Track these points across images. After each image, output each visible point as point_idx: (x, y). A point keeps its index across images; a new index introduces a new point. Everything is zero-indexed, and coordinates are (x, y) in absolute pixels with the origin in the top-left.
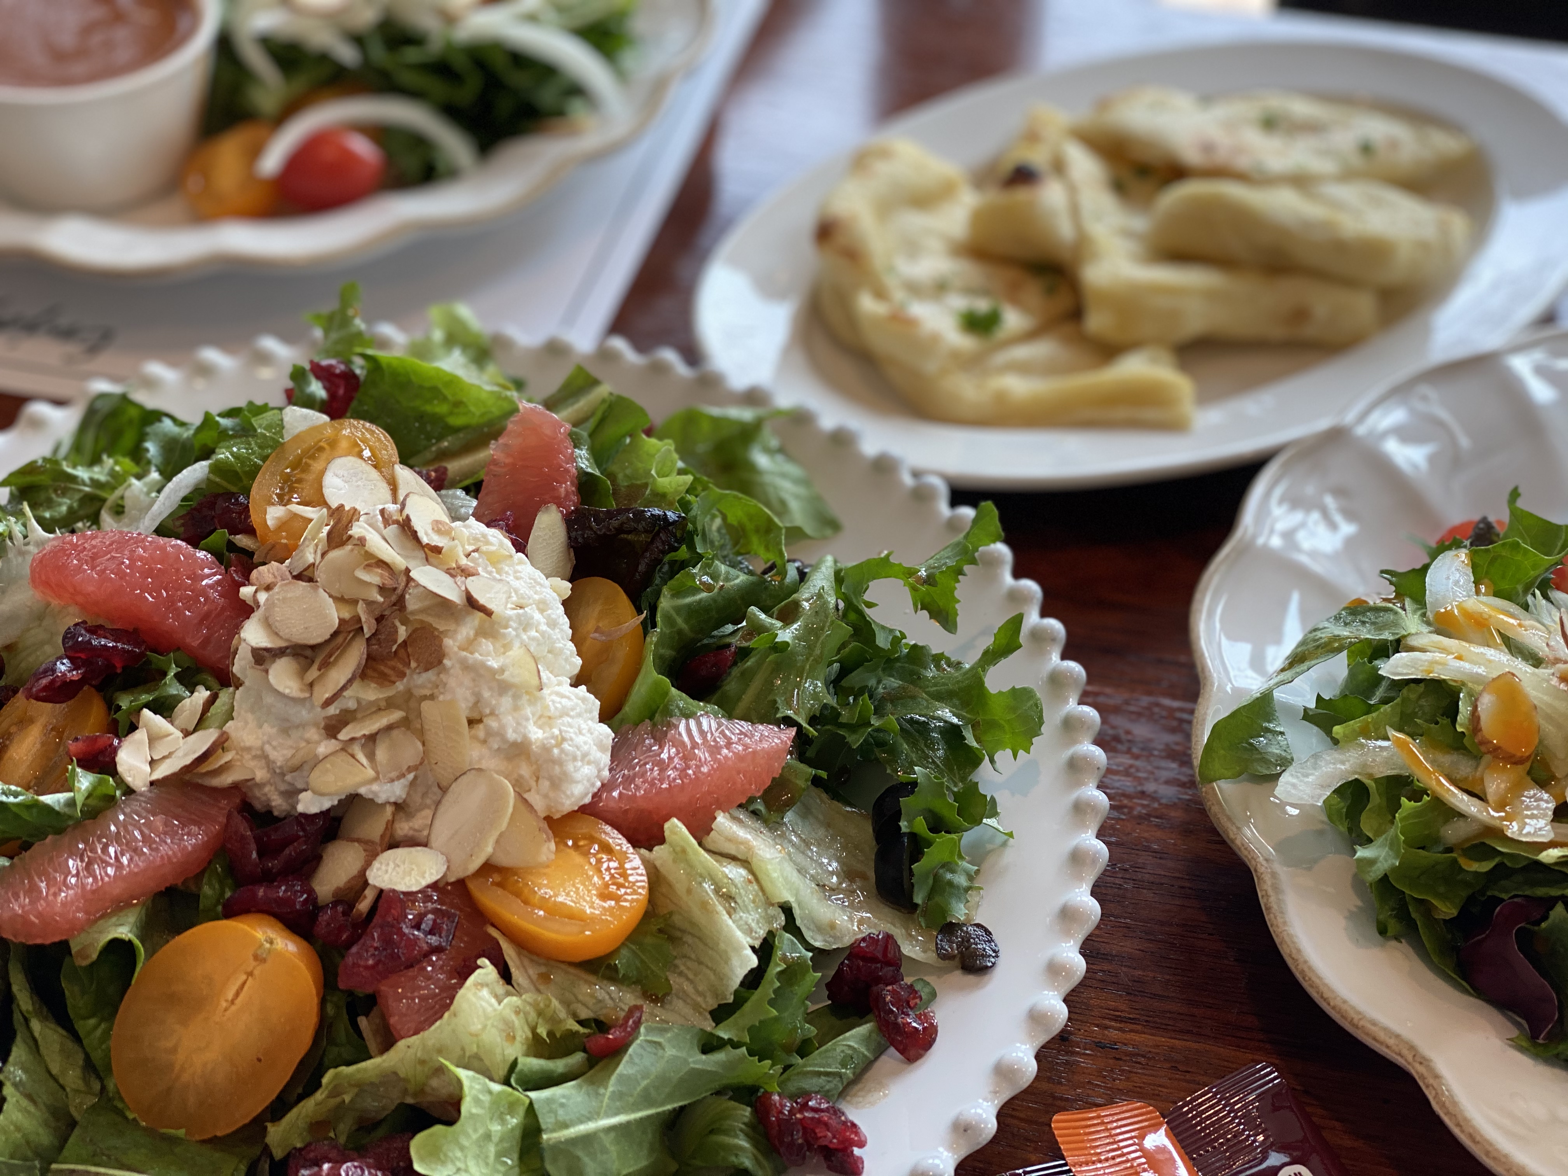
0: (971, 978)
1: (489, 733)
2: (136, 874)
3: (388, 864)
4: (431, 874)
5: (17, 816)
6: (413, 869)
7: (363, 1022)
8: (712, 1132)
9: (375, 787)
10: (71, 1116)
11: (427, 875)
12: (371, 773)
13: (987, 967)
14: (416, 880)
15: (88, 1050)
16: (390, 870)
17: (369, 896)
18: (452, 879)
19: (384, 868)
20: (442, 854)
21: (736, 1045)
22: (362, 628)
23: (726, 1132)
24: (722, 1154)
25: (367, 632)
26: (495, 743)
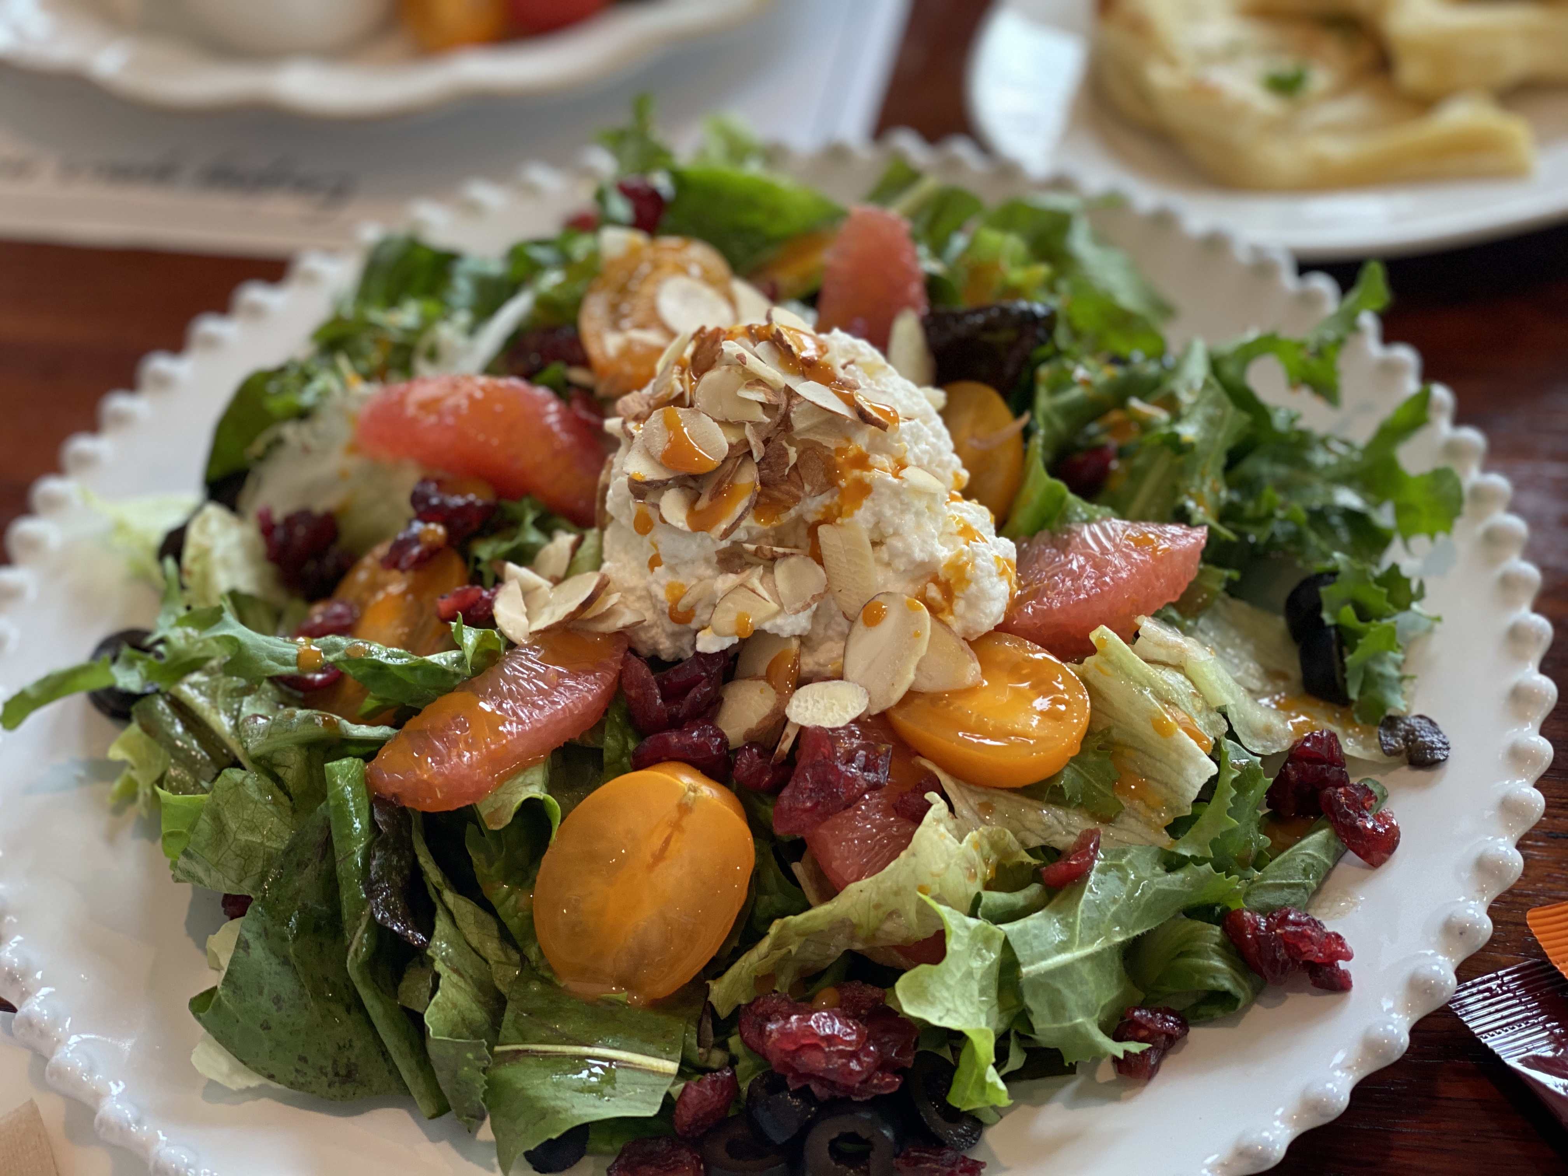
0: (1420, 774)
1: (894, 554)
2: (539, 729)
3: (806, 701)
4: (854, 708)
5: (398, 681)
6: (834, 704)
7: (797, 868)
8: (1182, 955)
9: (779, 621)
10: (495, 988)
11: (850, 709)
12: (774, 606)
13: (1439, 761)
14: (840, 715)
15: (504, 919)
16: (810, 707)
17: (791, 734)
18: (875, 712)
19: (803, 704)
20: (861, 686)
21: (1198, 861)
22: (750, 453)
23: (1198, 954)
24: (1197, 977)
25: (757, 456)
26: (901, 564)
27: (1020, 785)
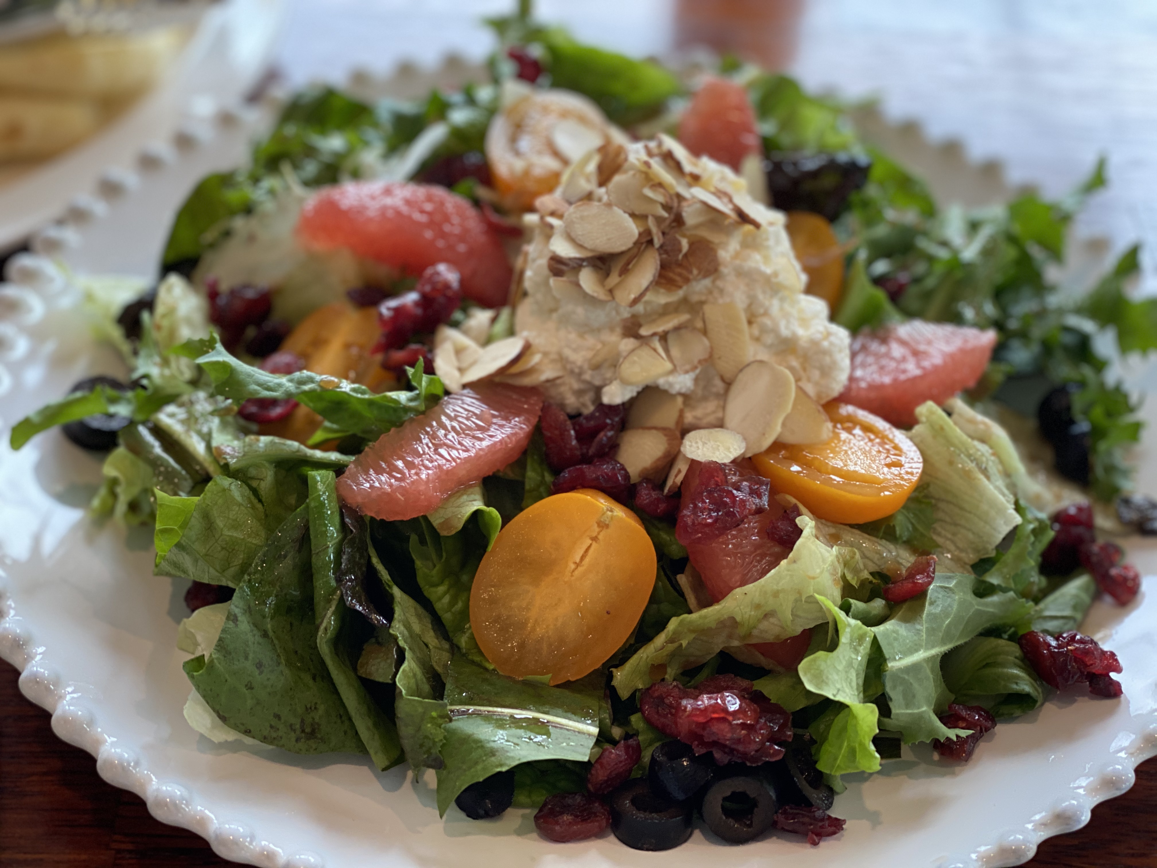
0: (1145, 540)
1: (764, 330)
3: (697, 443)
4: (735, 449)
5: (354, 415)
6: (719, 446)
7: (682, 579)
8: (987, 665)
9: (671, 379)
11: (732, 450)
12: (669, 366)
14: (725, 454)
16: (700, 447)
17: (681, 468)
18: (749, 455)
19: (694, 445)
20: (738, 433)
22: (650, 242)
23: (1003, 665)
24: (1003, 683)
25: (657, 243)
26: (769, 339)
27: (861, 521)
